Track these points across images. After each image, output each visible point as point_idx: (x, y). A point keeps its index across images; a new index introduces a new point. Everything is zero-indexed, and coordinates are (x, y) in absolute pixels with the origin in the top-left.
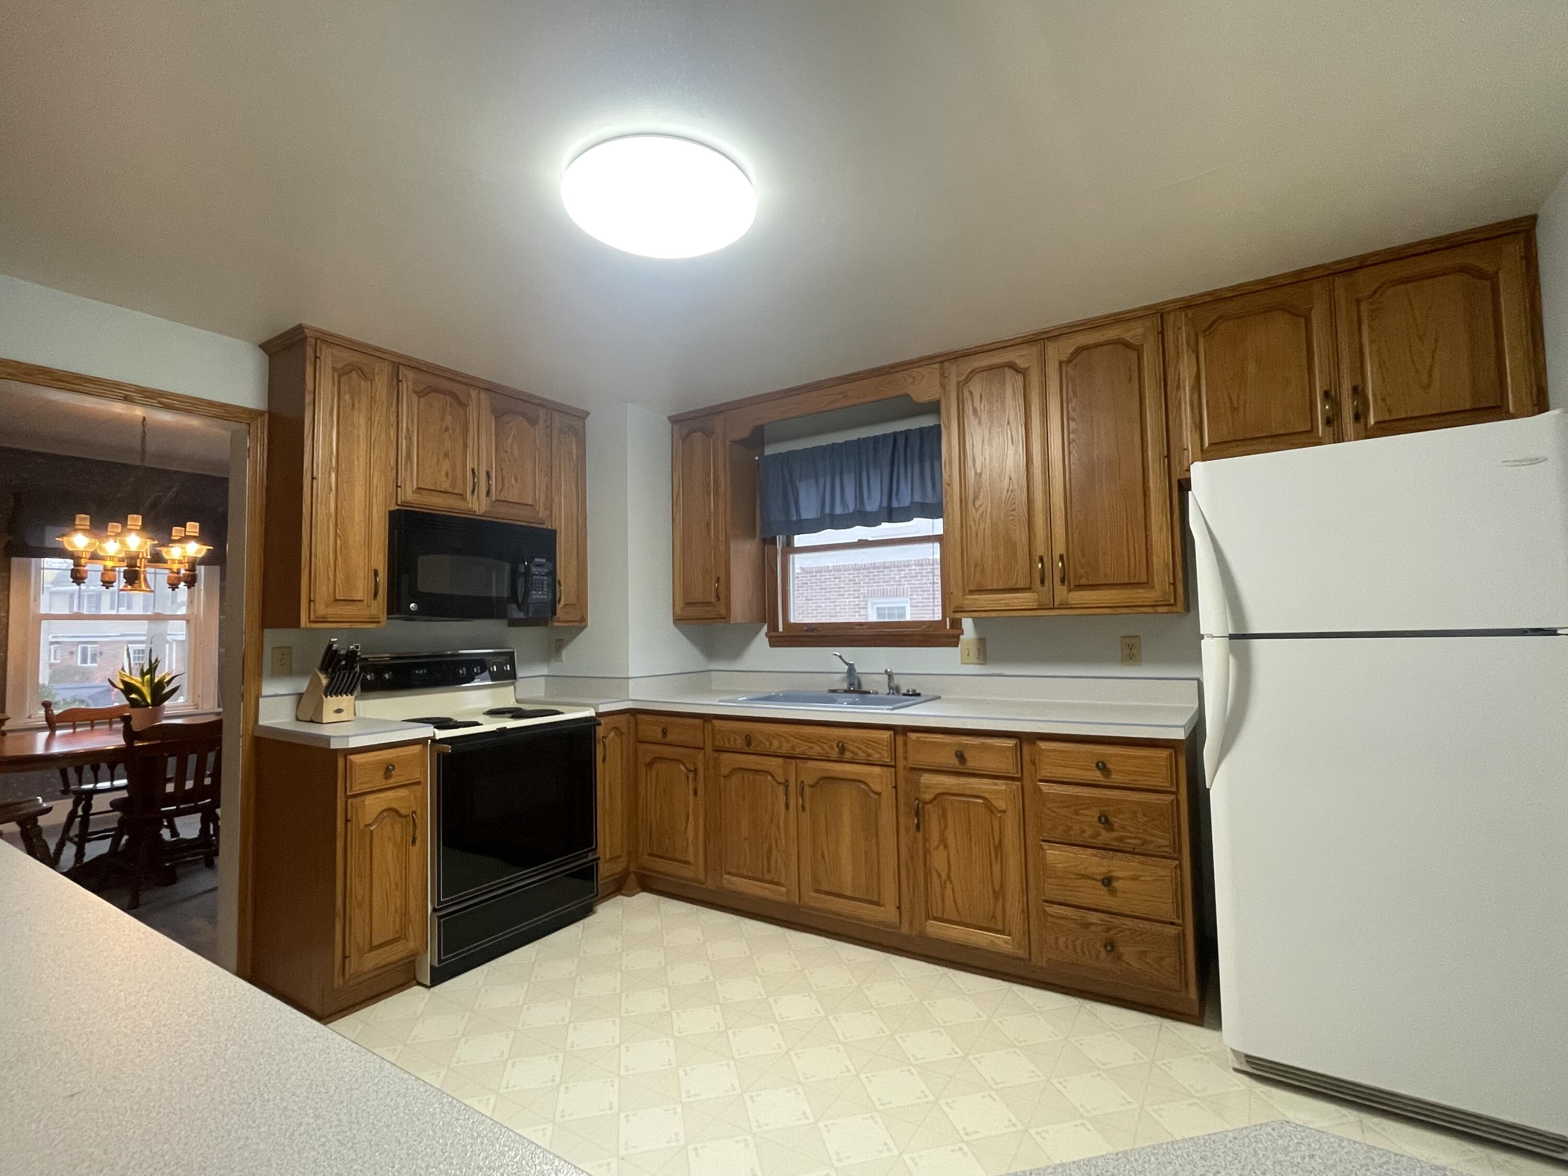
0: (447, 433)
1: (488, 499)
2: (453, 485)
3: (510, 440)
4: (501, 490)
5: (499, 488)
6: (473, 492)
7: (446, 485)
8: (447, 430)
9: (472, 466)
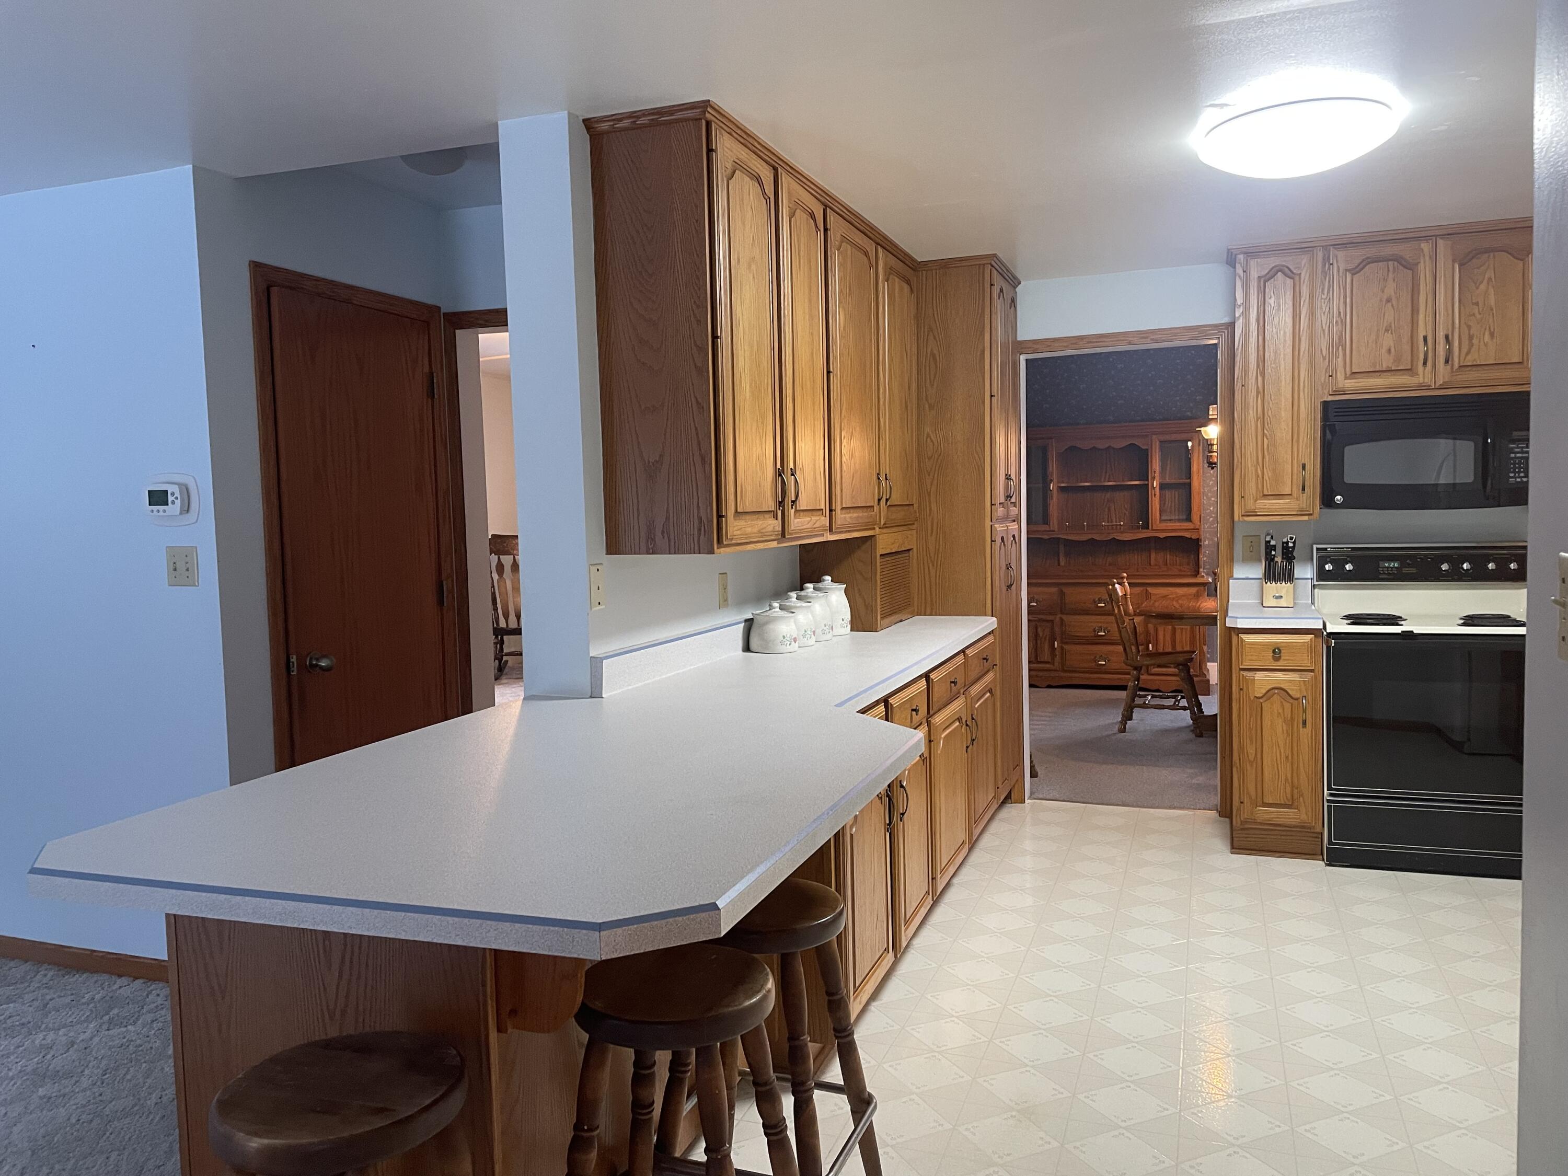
0: (1389, 305)
1: (1449, 367)
2: (1398, 359)
3: (1483, 287)
4: (1467, 354)
5: (1465, 350)
6: (1425, 363)
7: (1387, 362)
8: (1389, 300)
9: (1424, 334)
